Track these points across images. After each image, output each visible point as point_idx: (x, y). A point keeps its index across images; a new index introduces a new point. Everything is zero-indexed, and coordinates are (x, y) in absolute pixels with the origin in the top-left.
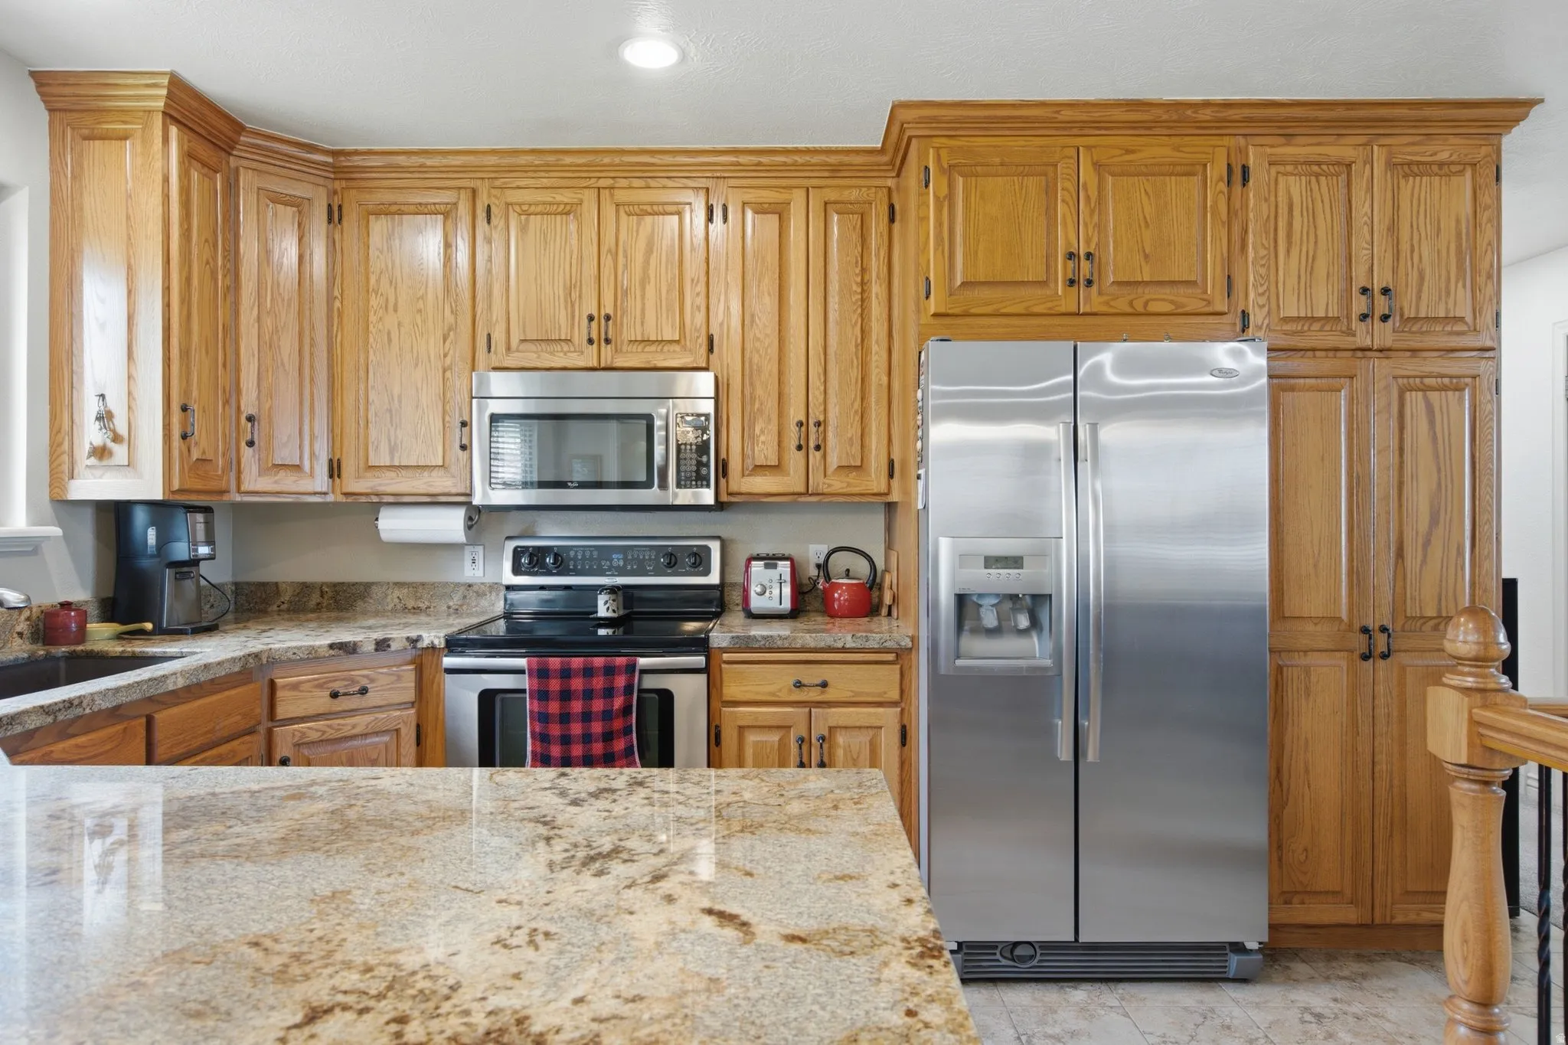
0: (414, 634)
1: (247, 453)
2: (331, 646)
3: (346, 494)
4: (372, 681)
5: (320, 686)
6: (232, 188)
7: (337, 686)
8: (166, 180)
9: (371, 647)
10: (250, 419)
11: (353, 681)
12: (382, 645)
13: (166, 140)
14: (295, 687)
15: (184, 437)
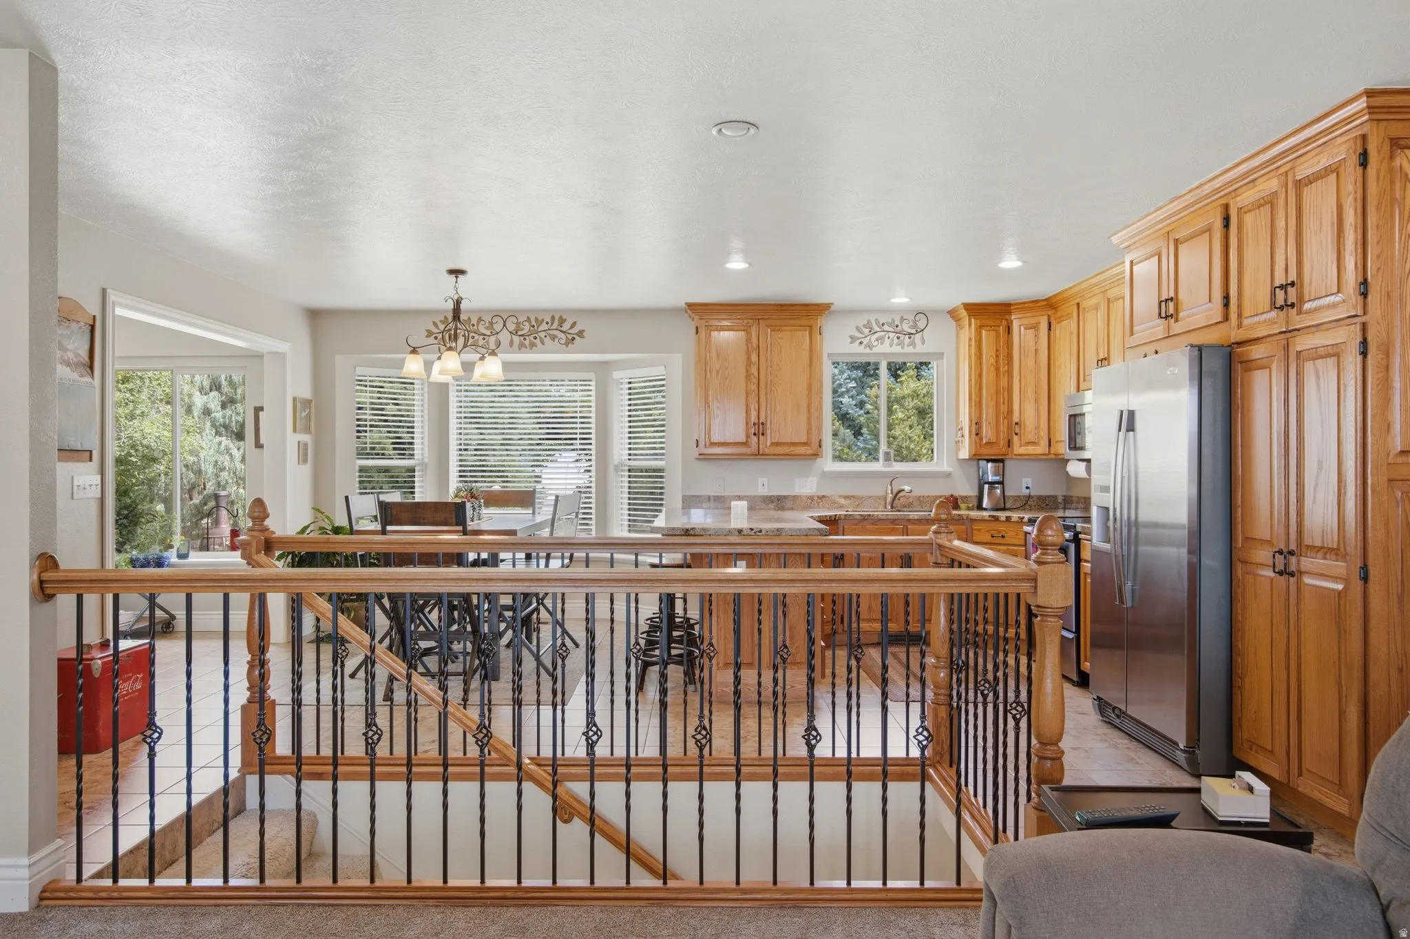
0: (1021, 516)
1: (1015, 438)
2: (990, 516)
3: (1055, 455)
4: (1006, 533)
5: (988, 531)
6: (1009, 330)
7: (993, 532)
8: (970, 340)
9: (1003, 519)
10: (1016, 424)
11: (999, 532)
12: (1008, 519)
13: (970, 325)
14: (979, 530)
15: (977, 434)
